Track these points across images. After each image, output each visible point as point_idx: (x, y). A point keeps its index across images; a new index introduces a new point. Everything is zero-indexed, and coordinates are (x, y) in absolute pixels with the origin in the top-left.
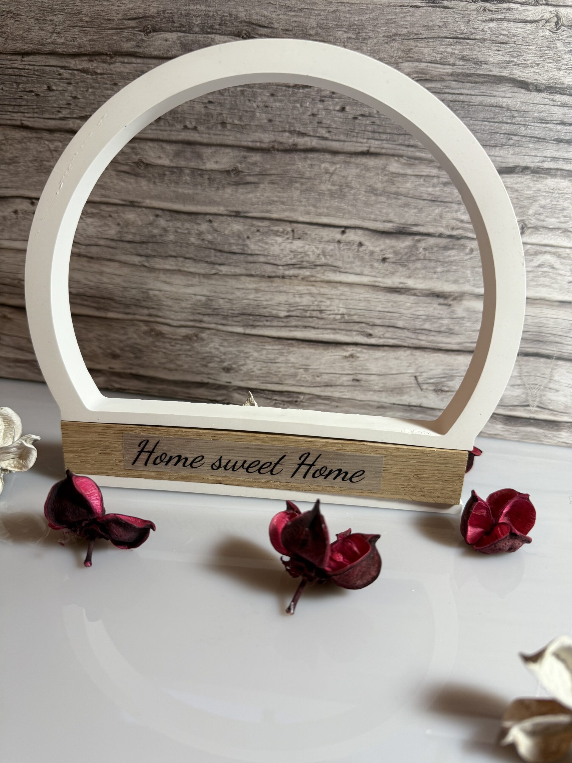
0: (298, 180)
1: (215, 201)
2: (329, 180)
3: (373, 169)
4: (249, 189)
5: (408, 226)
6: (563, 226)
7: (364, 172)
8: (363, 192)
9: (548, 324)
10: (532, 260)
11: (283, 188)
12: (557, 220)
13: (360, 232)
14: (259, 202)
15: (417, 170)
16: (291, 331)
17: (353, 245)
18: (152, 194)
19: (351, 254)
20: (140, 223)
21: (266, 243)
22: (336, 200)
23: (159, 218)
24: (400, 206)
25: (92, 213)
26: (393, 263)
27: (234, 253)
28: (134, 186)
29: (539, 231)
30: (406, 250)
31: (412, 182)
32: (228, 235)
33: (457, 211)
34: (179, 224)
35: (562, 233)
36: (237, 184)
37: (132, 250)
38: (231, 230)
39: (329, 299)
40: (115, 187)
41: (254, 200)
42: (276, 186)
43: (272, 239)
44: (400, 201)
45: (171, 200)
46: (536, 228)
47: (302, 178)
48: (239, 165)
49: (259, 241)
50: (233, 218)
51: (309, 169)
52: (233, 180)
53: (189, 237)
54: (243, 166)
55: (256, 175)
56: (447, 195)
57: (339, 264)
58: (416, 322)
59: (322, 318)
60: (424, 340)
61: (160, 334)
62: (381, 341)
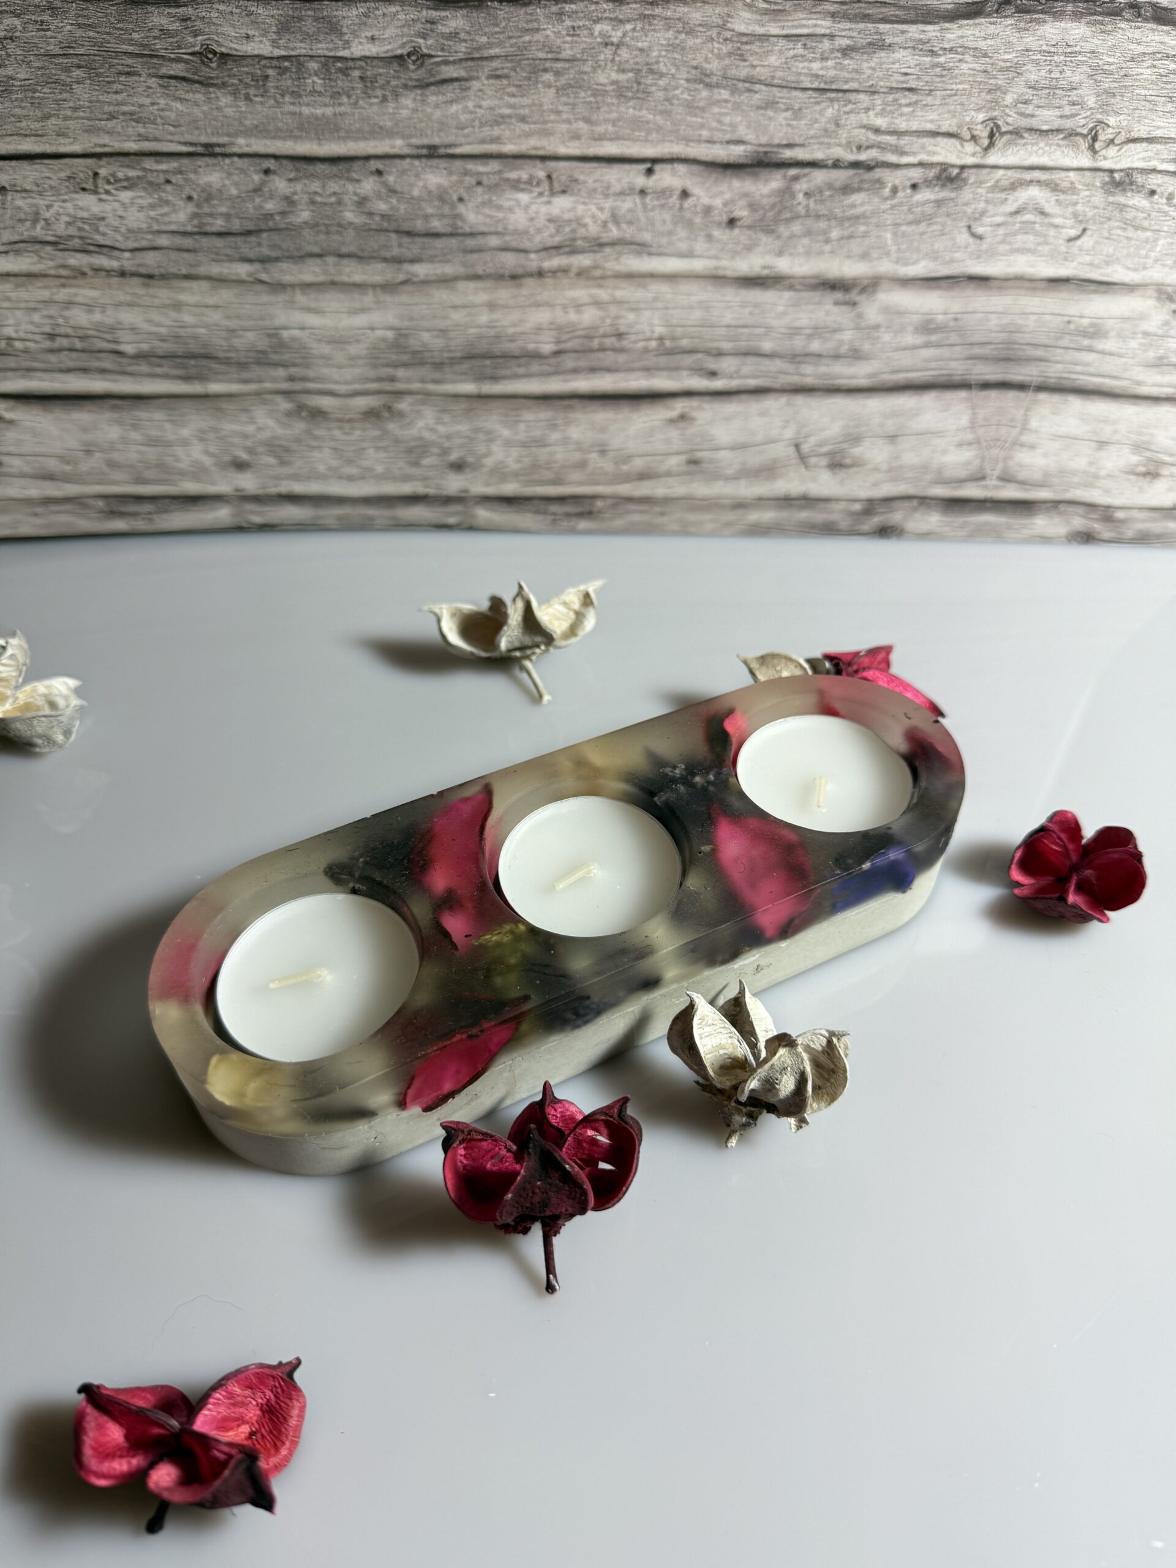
0: (548, 65)
1: (381, 128)
2: (613, 61)
3: (701, 29)
4: (450, 96)
5: (775, 149)
6: (1068, 124)
7: (683, 36)
8: (682, 82)
9: (1026, 326)
10: (1006, 199)
11: (520, 86)
12: (1057, 112)
13: (682, 168)
14: (474, 120)
15: (790, 24)
16: (566, 381)
17: (671, 196)
18: (248, 122)
19: (667, 216)
20: (234, 192)
21: (499, 208)
22: (631, 104)
23: (272, 177)
24: (759, 108)
25: (128, 179)
26: (749, 227)
27: (437, 235)
28: (205, 108)
29: (1022, 137)
30: (772, 200)
31: (781, 52)
32: (420, 199)
33: (867, 110)
34: (315, 186)
35: (1063, 139)
36: (423, 85)
37: (228, 251)
38: (425, 187)
39: (632, 310)
40: (162, 113)
41: (463, 118)
42: (505, 82)
43: (510, 199)
44: (757, 96)
45: (290, 135)
46: (1017, 133)
47: (558, 60)
48: (421, 41)
49: (484, 204)
50: (424, 160)
51: (569, 39)
52: (414, 76)
53: (341, 211)
54: (430, 42)
55: (461, 60)
56: (850, 76)
57: (646, 237)
58: (796, 342)
59: (622, 350)
60: (810, 374)
61: (317, 415)
62: (734, 384)
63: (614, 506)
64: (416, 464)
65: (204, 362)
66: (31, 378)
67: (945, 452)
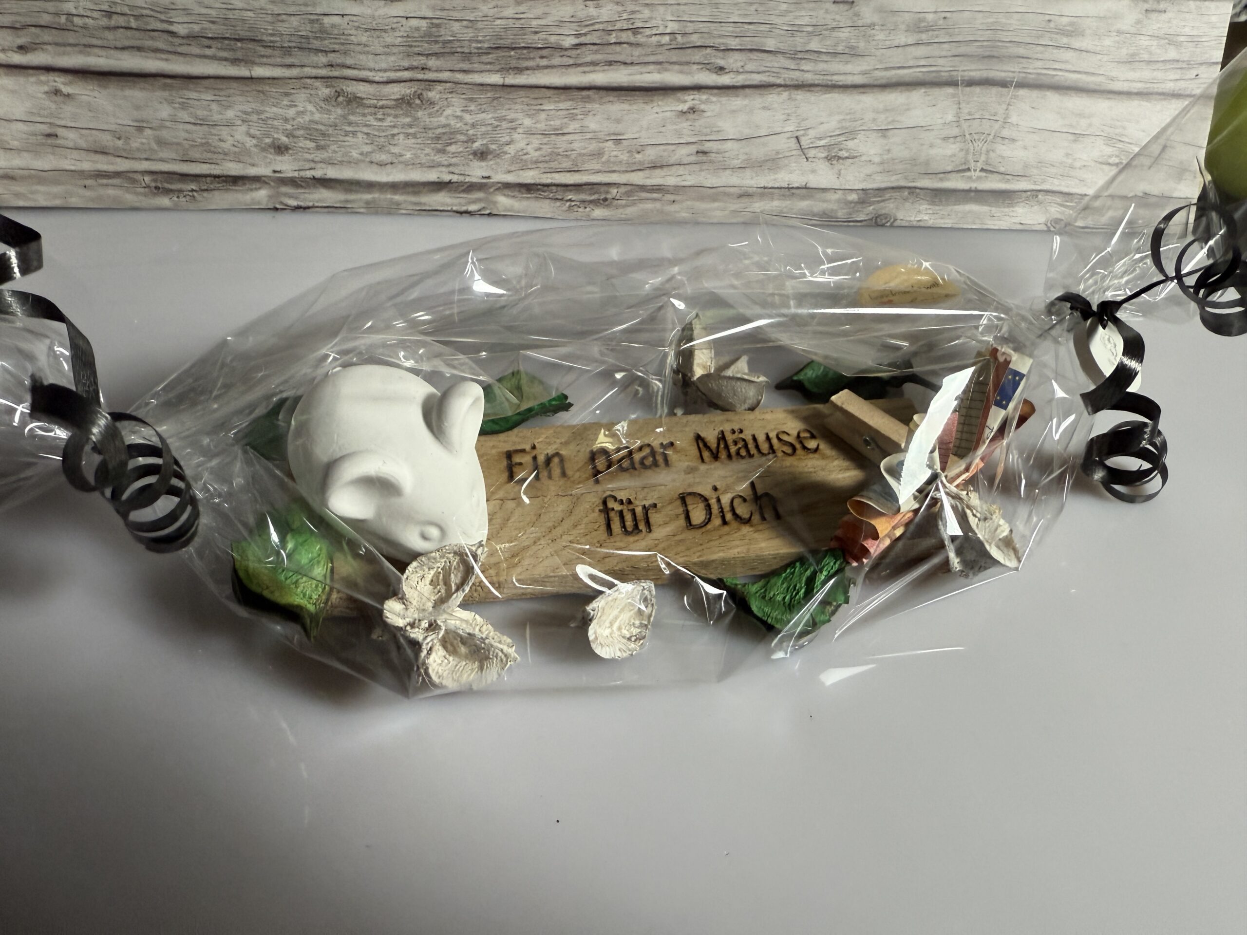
9: (1009, 25)
16: (584, 73)
58: (797, 39)
59: (638, 45)
60: (809, 71)
61: (354, 101)
62: (740, 80)
63: (628, 194)
64: (443, 151)
65: (251, 45)
66: (89, 54)
67: (932, 146)
